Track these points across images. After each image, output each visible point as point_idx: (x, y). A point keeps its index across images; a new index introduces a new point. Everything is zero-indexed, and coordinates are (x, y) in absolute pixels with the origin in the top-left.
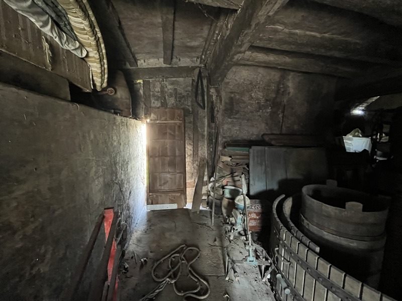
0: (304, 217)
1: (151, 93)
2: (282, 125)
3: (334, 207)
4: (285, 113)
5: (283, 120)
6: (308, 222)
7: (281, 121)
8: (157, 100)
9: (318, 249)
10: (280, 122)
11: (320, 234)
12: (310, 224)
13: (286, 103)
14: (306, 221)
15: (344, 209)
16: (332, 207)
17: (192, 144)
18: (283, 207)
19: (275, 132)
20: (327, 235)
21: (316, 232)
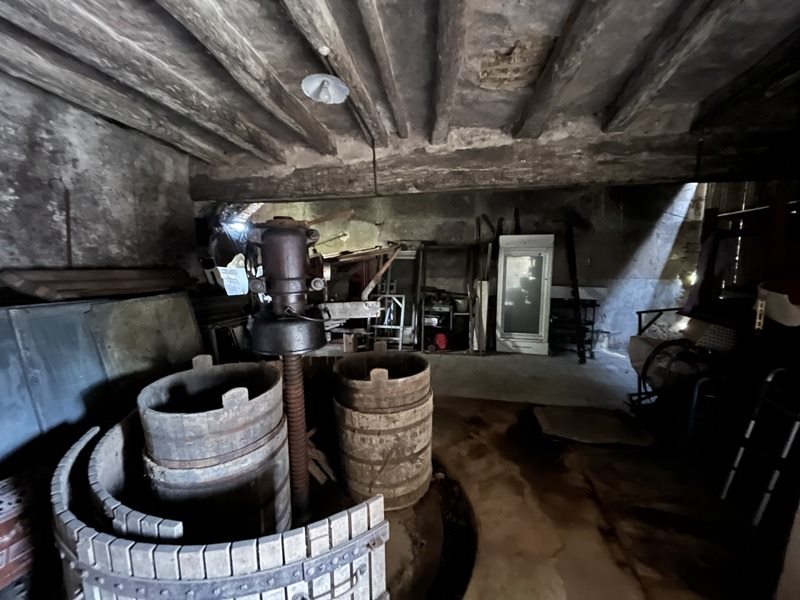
0: (152, 460)
2: (69, 242)
3: (205, 414)
4: (72, 212)
5: (69, 230)
6: (163, 469)
7: (65, 232)
9: (178, 529)
10: (59, 234)
11: (189, 481)
12: (167, 471)
13: (70, 187)
14: (157, 469)
15: (221, 410)
16: (201, 414)
18: (91, 464)
19: (47, 263)
20: (203, 474)
21: (181, 481)
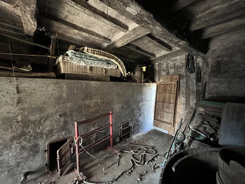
1: (162, 69)
8: (164, 72)
17: (185, 97)
